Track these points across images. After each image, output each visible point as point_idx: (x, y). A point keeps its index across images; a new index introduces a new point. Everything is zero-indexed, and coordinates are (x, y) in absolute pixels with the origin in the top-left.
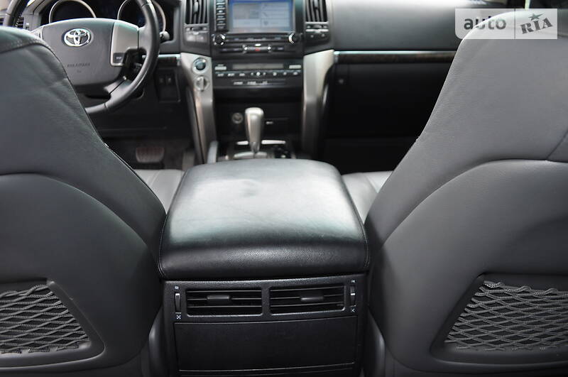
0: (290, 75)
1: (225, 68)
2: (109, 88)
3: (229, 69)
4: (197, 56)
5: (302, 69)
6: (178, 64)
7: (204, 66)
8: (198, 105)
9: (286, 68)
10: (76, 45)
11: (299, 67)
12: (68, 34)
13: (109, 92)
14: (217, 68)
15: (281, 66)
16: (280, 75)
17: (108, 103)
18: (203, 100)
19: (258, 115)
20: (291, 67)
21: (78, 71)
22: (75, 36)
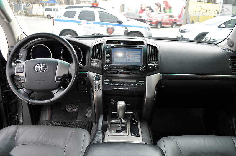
0: (139, 86)
1: (108, 81)
2: (54, 92)
3: (111, 81)
4: (96, 74)
5: (145, 83)
6: (87, 76)
7: (99, 79)
8: (95, 96)
9: (138, 82)
10: (40, 71)
11: (144, 81)
12: (36, 66)
13: (54, 93)
14: (105, 81)
15: (135, 81)
16: (134, 86)
17: (53, 99)
18: (98, 94)
19: (123, 105)
20: (140, 82)
21: (40, 84)
22: (39, 67)
